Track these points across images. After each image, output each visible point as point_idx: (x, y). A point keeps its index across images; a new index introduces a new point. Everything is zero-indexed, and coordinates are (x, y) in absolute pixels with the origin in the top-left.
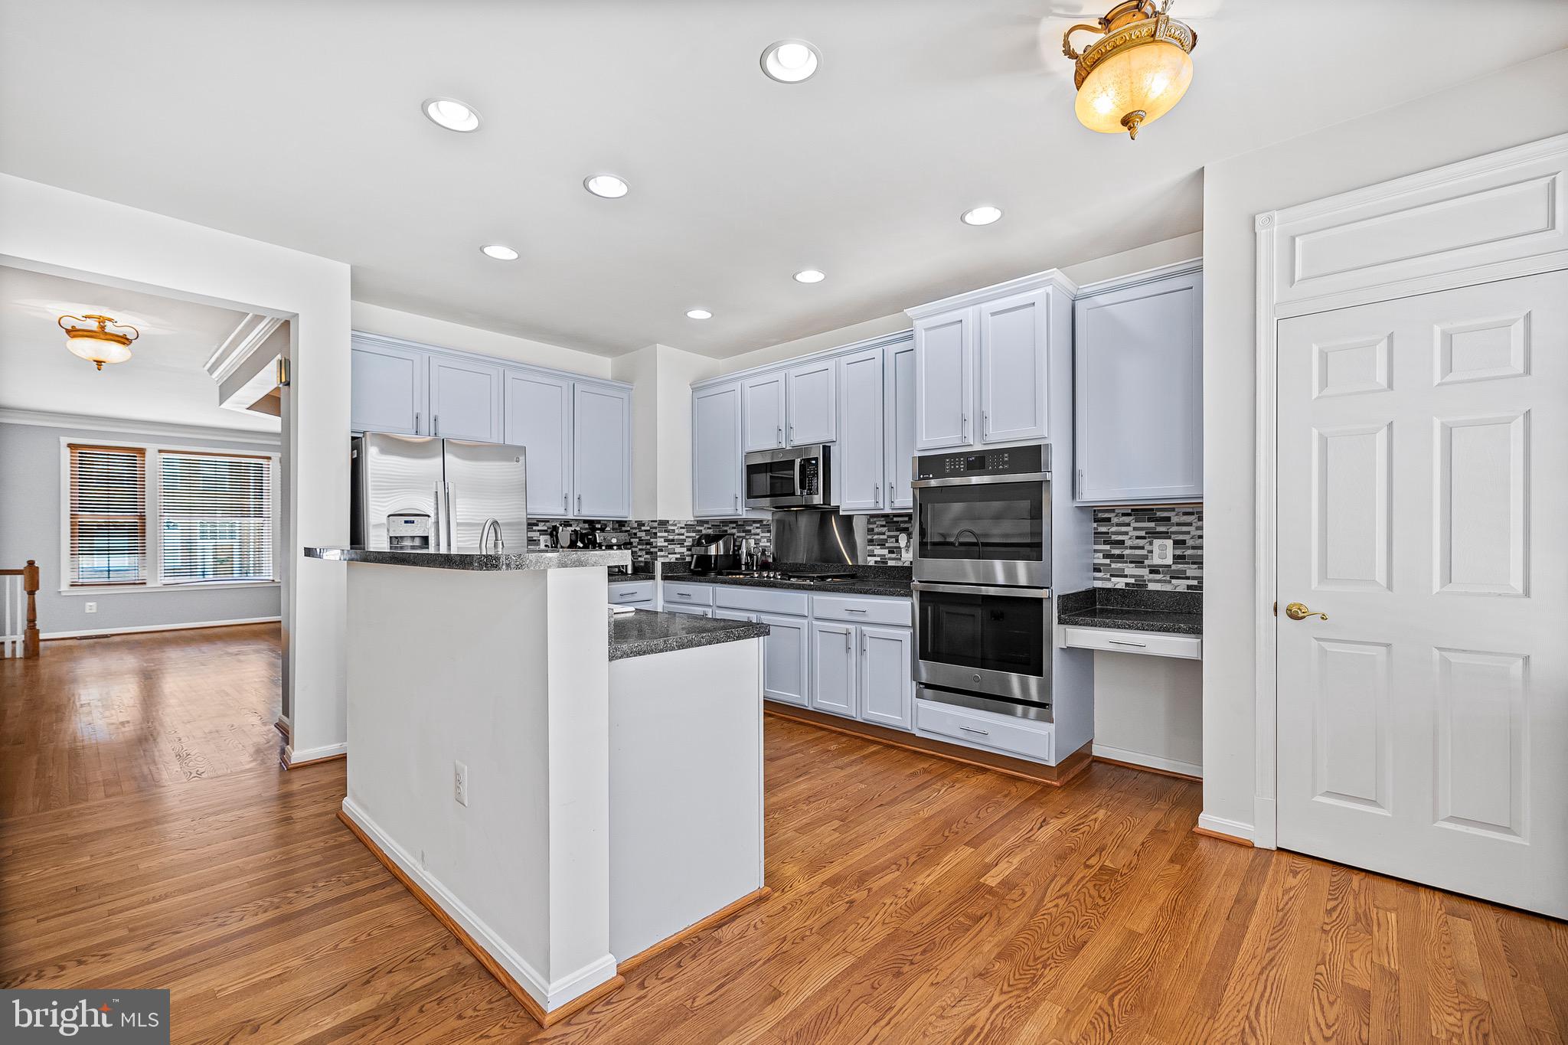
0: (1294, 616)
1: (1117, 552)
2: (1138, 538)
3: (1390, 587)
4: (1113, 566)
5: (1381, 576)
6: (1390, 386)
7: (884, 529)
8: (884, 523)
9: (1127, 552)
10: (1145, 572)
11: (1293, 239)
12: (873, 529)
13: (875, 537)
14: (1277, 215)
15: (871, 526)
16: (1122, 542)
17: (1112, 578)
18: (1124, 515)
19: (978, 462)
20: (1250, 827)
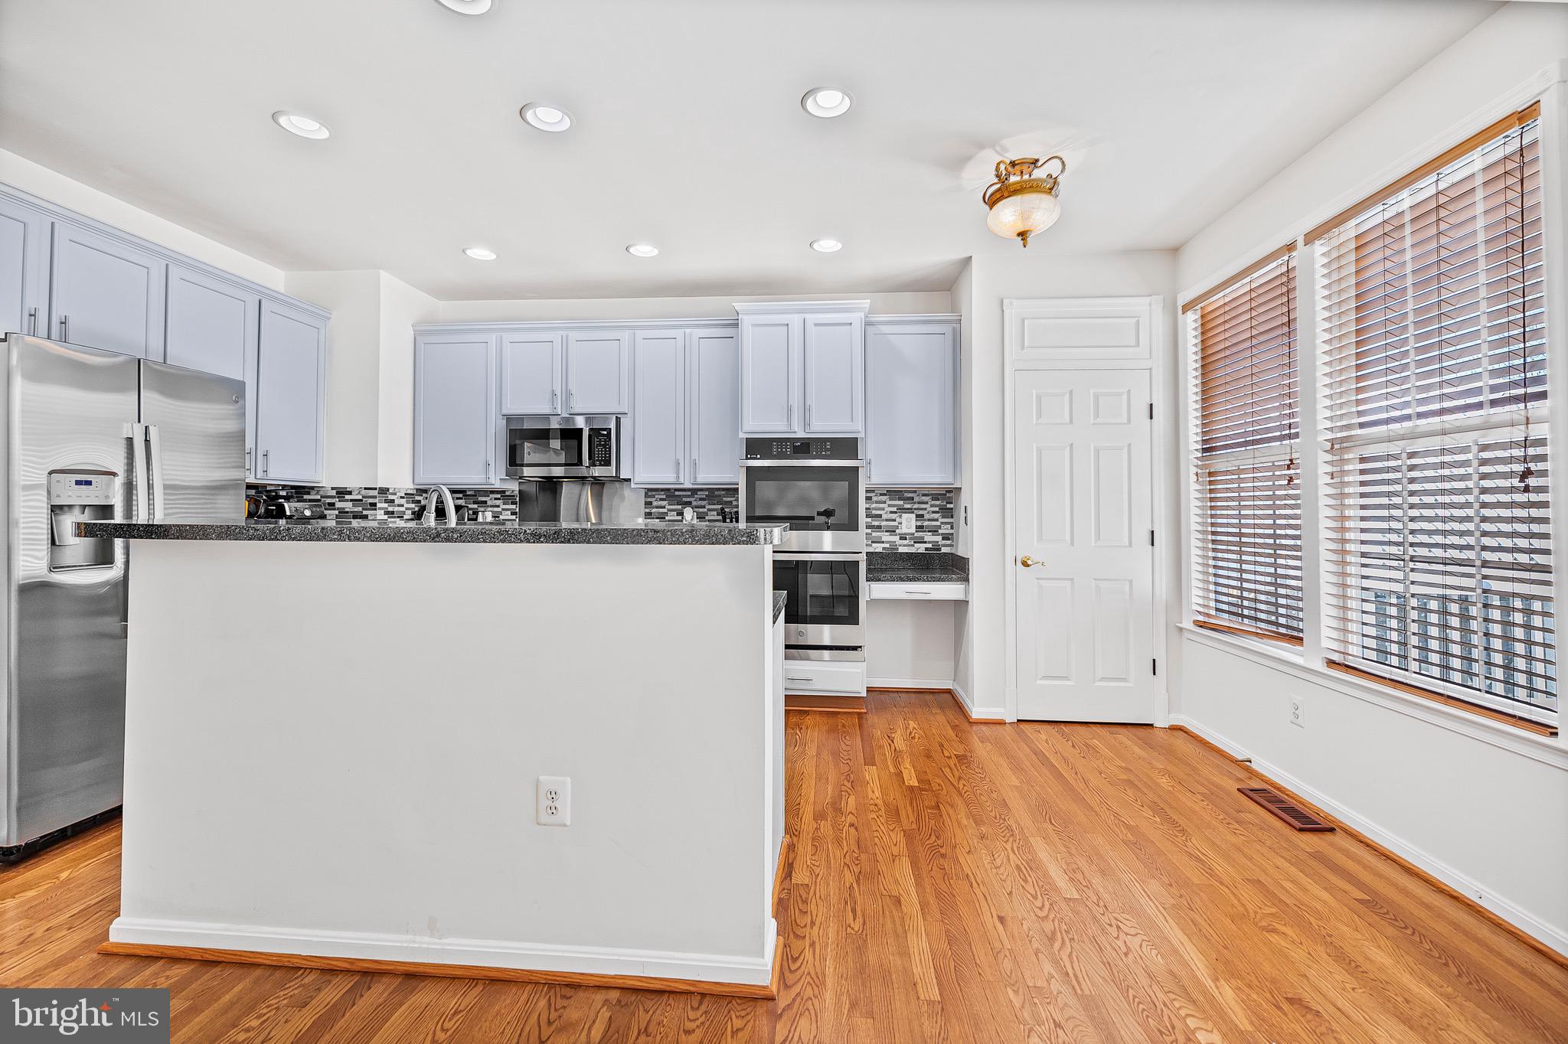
0: (1025, 564)
1: (876, 523)
2: (891, 512)
3: (1072, 544)
4: (874, 534)
5: (1068, 537)
6: (1071, 421)
7: (663, 503)
8: (664, 497)
9: (884, 523)
10: (896, 539)
11: (1023, 320)
12: (651, 503)
13: (654, 510)
14: (1015, 302)
15: (649, 500)
16: (880, 516)
17: (873, 544)
18: (881, 495)
19: (803, 447)
20: (1002, 710)
